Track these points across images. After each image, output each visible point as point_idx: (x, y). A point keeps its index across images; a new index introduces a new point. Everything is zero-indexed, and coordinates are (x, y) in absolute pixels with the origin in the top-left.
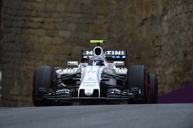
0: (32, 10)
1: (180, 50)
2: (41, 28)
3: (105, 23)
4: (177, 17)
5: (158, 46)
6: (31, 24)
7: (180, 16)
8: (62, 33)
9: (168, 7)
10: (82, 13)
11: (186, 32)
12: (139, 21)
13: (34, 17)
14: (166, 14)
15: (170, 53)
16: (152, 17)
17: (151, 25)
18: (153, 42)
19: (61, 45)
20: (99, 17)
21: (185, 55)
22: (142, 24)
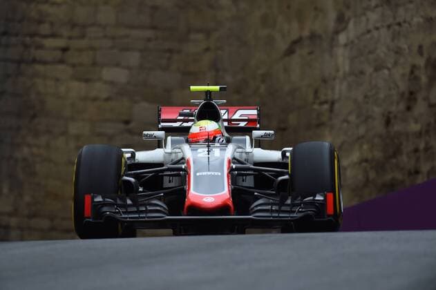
0: (40, 22)
1: (377, 110)
2: (62, 62)
3: (207, 49)
4: (368, 36)
5: (326, 102)
6: (39, 54)
7: (375, 33)
8: (108, 74)
9: (348, 14)
10: (154, 28)
11: (389, 69)
12: (282, 46)
13: (45, 37)
14: (345, 28)
15: (352, 118)
16: (313, 37)
17: (311, 53)
18: (316, 92)
19: (107, 99)
20: (193, 36)
21: (388, 123)
22: (290, 52)
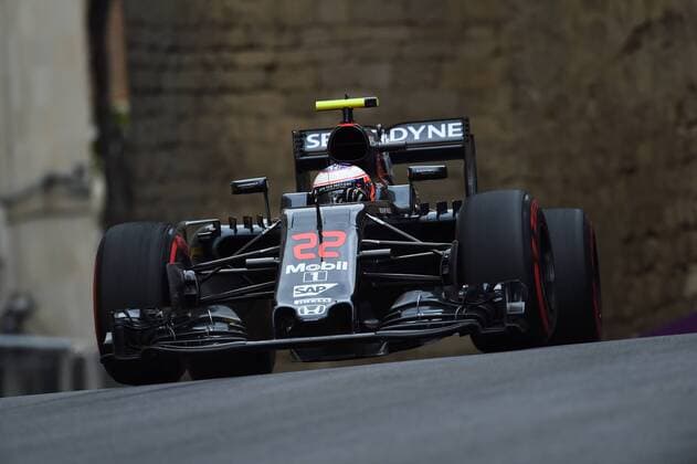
0: (228, 26)
2: (266, 87)
3: (497, 52)
6: (229, 78)
12: (619, 37)
13: (238, 49)
16: (670, 18)
17: (667, 45)
18: (680, 108)
20: (475, 32)
22: (633, 45)
